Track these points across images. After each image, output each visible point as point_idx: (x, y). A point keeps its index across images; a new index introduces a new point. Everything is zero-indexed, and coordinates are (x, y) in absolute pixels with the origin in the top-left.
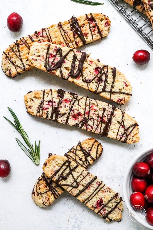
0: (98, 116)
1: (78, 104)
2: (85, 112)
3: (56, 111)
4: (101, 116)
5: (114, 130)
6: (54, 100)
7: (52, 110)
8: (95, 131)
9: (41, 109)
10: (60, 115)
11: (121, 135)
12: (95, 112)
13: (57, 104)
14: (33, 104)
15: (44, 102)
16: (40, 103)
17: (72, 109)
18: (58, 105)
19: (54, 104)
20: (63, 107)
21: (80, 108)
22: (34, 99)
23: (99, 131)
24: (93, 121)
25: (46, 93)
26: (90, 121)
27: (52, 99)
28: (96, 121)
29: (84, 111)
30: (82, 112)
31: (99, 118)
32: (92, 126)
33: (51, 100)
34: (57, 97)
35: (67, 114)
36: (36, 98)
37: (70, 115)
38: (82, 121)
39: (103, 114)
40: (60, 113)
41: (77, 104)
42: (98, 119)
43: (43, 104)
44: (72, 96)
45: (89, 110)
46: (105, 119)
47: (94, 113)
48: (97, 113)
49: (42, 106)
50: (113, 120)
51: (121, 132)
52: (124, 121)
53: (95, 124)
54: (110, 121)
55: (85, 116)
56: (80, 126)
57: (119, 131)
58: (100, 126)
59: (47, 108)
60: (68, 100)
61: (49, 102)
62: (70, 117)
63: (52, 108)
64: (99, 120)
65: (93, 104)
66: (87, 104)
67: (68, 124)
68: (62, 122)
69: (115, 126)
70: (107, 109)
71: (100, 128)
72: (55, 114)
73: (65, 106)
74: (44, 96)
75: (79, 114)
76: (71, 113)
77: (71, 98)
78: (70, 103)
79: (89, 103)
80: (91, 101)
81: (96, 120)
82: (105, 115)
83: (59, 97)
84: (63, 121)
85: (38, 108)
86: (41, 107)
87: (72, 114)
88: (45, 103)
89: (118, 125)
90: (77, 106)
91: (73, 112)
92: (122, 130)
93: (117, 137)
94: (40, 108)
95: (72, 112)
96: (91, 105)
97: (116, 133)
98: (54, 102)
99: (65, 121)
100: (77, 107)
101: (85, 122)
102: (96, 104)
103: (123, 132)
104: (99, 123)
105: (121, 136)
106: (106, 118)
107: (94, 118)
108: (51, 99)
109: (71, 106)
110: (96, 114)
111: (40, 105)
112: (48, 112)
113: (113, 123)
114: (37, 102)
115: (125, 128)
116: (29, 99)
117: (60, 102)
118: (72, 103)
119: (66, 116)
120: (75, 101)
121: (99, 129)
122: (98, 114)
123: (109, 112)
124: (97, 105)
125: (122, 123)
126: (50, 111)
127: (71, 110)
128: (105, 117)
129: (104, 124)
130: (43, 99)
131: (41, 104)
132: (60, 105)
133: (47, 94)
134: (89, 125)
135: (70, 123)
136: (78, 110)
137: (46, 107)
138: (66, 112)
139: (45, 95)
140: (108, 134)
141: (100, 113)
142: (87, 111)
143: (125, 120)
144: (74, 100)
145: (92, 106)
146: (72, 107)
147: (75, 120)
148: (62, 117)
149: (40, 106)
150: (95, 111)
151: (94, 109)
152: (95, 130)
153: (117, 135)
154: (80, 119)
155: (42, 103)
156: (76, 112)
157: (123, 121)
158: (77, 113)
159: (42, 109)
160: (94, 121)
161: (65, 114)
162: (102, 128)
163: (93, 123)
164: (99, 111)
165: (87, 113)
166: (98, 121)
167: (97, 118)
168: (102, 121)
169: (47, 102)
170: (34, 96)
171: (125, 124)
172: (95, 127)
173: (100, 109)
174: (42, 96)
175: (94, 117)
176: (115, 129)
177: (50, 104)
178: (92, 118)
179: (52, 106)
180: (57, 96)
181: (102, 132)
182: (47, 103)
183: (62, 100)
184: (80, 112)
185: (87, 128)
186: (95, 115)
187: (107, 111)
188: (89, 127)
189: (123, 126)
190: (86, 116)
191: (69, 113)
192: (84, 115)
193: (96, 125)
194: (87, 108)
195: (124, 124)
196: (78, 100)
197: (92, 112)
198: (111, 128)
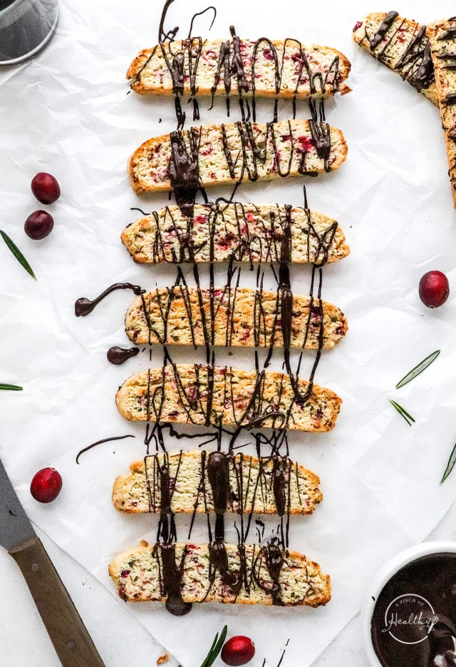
0: (265, 230)
1: (223, 218)
2: (239, 229)
3: (186, 243)
4: (270, 229)
5: (300, 247)
6: (178, 223)
7: (180, 242)
8: (267, 257)
9: (159, 247)
10: (197, 247)
11: (315, 251)
12: (257, 224)
13: (185, 231)
14: (142, 244)
15: (162, 232)
16: (154, 237)
17: (216, 232)
18: (188, 231)
19: (180, 231)
20: (198, 232)
21: (228, 225)
22: (141, 233)
23: (273, 256)
24: (258, 242)
25: (159, 217)
26: (252, 243)
27: (174, 224)
28: (263, 240)
29: (237, 228)
30: (235, 231)
31: (268, 234)
32: (259, 250)
33: (172, 227)
34: (183, 218)
35: (209, 242)
36: (144, 231)
37: (215, 242)
38: (239, 247)
39: (272, 225)
40: (195, 244)
41: (221, 219)
42: (266, 235)
43: (161, 238)
44: (209, 209)
45: (247, 224)
46: (279, 232)
47: (255, 226)
48: (260, 225)
49: (159, 241)
50: (293, 228)
51: (314, 246)
52: (314, 226)
53: (263, 246)
54: (288, 232)
55: (242, 237)
56: (238, 257)
57: (308, 245)
58: (273, 247)
59: (170, 243)
60: (203, 216)
61: (170, 231)
62: (216, 246)
63: (179, 239)
64: (268, 236)
65: (250, 212)
66: (238, 214)
67: (215, 260)
68: (203, 261)
69: (301, 239)
70: (277, 213)
71: (273, 249)
72: (186, 250)
73: (200, 230)
74: (157, 221)
75: (230, 237)
76: (214, 239)
77: (208, 213)
78: (209, 220)
79: (241, 212)
80: (245, 208)
81: (263, 238)
82: (276, 224)
83: (186, 217)
84: (204, 257)
85: (154, 246)
86: (158, 244)
87: (217, 240)
88: (164, 234)
89: (304, 237)
90: (223, 223)
91: (219, 236)
92: (314, 242)
93: (308, 258)
94: (157, 246)
95: (216, 237)
96: (246, 215)
97: (305, 251)
98: (179, 228)
99: (208, 257)
100: (222, 226)
101: (245, 247)
102: (255, 210)
103: (317, 245)
104: (269, 242)
105: (315, 254)
106: (280, 229)
107: (259, 235)
108: (172, 224)
109: (211, 227)
110: (260, 228)
111: (154, 241)
112: (172, 249)
113: (296, 235)
114: (150, 237)
115: (318, 238)
116: (133, 236)
117: (190, 225)
118: (211, 220)
119: (207, 246)
120: (216, 215)
121: (273, 253)
122: (264, 227)
123: (283, 217)
124: (258, 211)
125: (311, 229)
126: (177, 245)
127: (213, 233)
128: (278, 227)
129: (279, 241)
130: (158, 228)
131: (157, 238)
132: (191, 231)
133: (163, 218)
134: (253, 251)
135: (218, 258)
136: (226, 230)
137: (167, 241)
138: (206, 239)
139: (160, 220)
140: (292, 255)
141: (267, 224)
142: (242, 227)
143: (314, 223)
144: (213, 213)
145: (248, 216)
146: (214, 227)
147: (227, 248)
148: (201, 251)
149: (156, 242)
150: (257, 222)
151: (255, 220)
152: (265, 256)
153: (308, 255)
154: (234, 245)
155: (158, 236)
156: (223, 234)
157: (311, 226)
158: (226, 236)
159: (162, 247)
160: (260, 241)
161: (205, 243)
162: (279, 249)
163: (259, 246)
164: (263, 220)
165: (243, 230)
166: (266, 239)
167: (264, 234)
168: (276, 238)
169: (166, 231)
170: (139, 228)
171: (317, 231)
172: (265, 251)
173: (264, 217)
174: (155, 223)
175: (258, 233)
176: (301, 244)
177: (173, 232)
178: (255, 237)
179: (178, 235)
180: (182, 216)
181: (279, 256)
182: (167, 234)
183: (191, 220)
184: (231, 232)
185: (250, 257)
186: (259, 230)
187: (278, 217)
188: (254, 254)
189: (315, 235)
190: (244, 236)
191: (212, 239)
192: (240, 235)
193: (266, 247)
194: (242, 222)
195: (314, 230)
196: (221, 213)
197: (251, 227)
198: (293, 244)
